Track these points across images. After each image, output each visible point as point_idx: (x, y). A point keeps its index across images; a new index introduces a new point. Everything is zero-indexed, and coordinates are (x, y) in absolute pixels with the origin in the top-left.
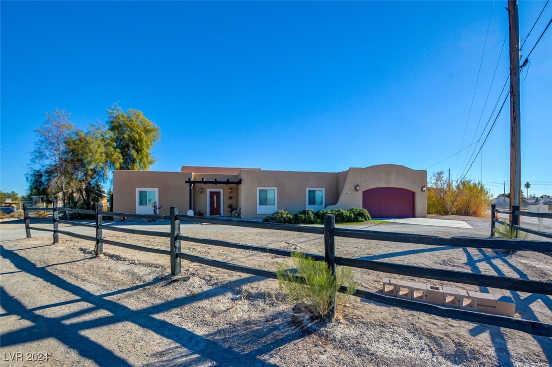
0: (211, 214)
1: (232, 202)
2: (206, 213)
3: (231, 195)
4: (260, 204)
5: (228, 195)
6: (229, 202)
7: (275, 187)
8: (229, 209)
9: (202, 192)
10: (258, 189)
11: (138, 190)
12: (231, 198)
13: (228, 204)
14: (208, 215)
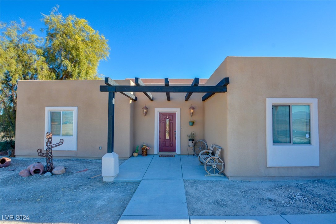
0: (160, 150)
1: (195, 130)
2: (153, 148)
3: (194, 119)
4: (275, 142)
5: (189, 119)
6: (190, 130)
7: (312, 97)
8: (191, 143)
9: (146, 113)
10: (270, 102)
11: (48, 110)
12: (193, 123)
13: (189, 134)
14: (156, 151)
